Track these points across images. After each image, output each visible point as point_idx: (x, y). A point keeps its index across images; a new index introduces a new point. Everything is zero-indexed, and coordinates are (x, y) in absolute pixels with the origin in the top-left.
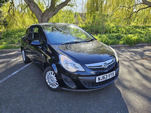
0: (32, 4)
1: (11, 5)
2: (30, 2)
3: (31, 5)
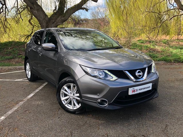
0: (35, 6)
1: (2, 7)
2: (33, 4)
3: (34, 8)
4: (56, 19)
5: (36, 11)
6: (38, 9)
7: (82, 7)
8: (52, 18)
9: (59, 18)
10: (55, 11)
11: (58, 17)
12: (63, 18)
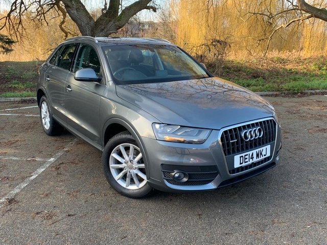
0: (74, 3)
1: (16, 2)
3: (71, 6)
4: (107, 24)
5: (75, 11)
6: (79, 8)
7: (148, 5)
8: (101, 22)
9: (112, 23)
10: (105, 12)
11: (110, 21)
12: (117, 23)
